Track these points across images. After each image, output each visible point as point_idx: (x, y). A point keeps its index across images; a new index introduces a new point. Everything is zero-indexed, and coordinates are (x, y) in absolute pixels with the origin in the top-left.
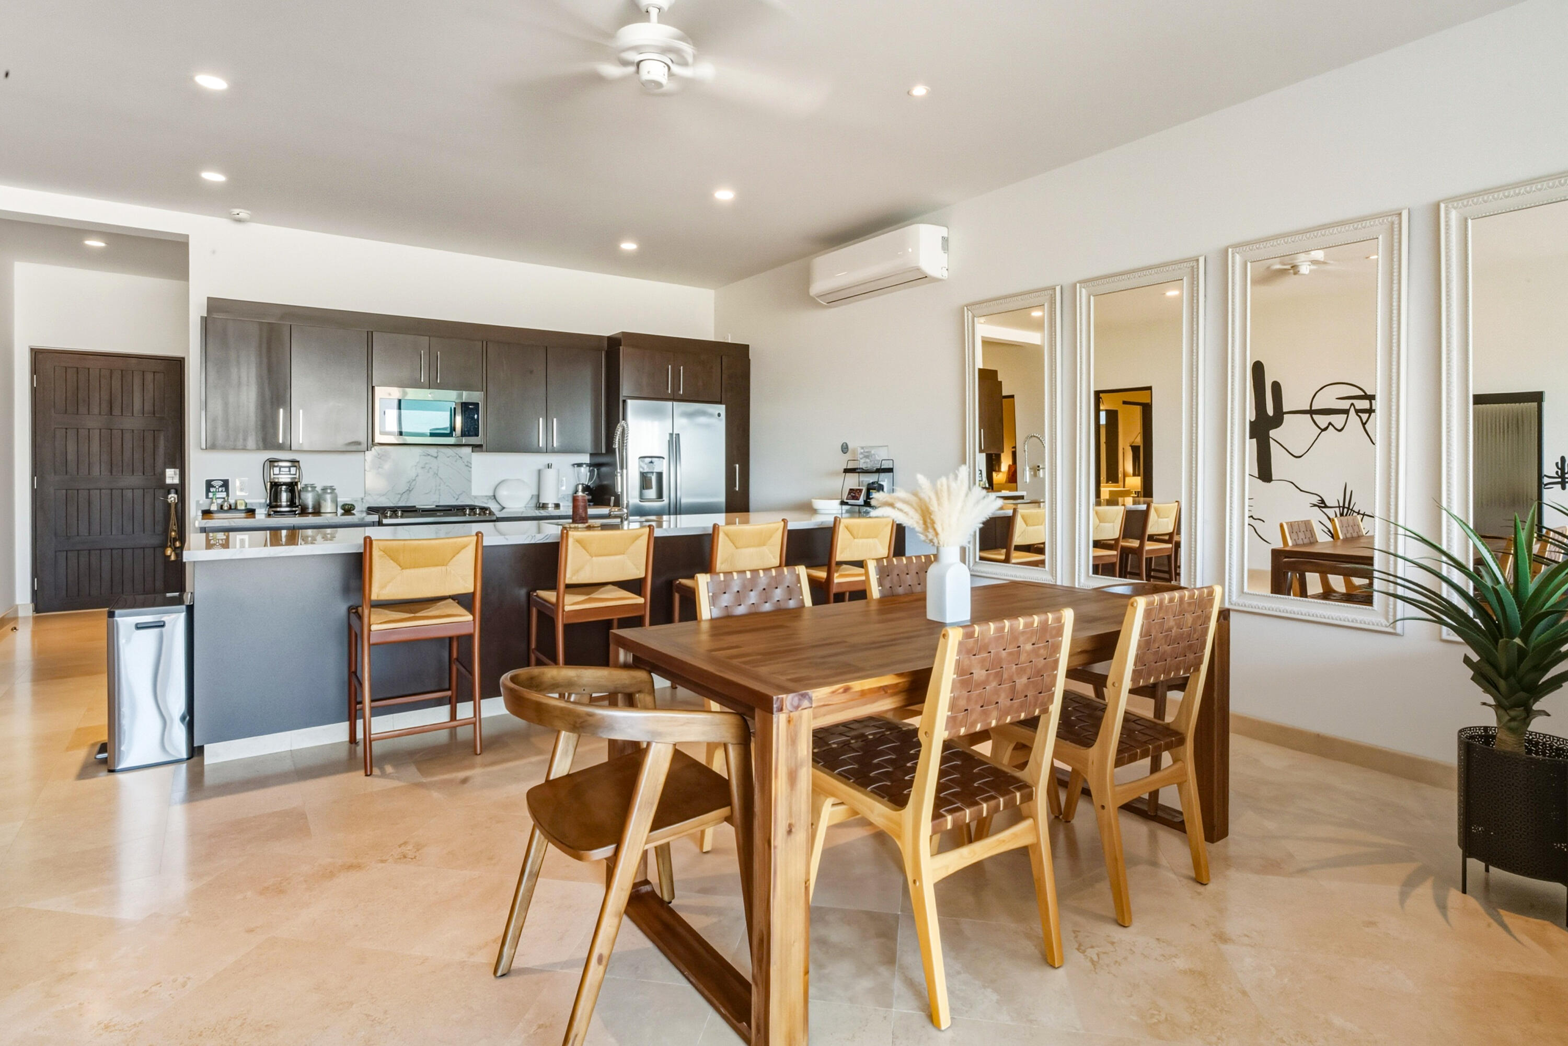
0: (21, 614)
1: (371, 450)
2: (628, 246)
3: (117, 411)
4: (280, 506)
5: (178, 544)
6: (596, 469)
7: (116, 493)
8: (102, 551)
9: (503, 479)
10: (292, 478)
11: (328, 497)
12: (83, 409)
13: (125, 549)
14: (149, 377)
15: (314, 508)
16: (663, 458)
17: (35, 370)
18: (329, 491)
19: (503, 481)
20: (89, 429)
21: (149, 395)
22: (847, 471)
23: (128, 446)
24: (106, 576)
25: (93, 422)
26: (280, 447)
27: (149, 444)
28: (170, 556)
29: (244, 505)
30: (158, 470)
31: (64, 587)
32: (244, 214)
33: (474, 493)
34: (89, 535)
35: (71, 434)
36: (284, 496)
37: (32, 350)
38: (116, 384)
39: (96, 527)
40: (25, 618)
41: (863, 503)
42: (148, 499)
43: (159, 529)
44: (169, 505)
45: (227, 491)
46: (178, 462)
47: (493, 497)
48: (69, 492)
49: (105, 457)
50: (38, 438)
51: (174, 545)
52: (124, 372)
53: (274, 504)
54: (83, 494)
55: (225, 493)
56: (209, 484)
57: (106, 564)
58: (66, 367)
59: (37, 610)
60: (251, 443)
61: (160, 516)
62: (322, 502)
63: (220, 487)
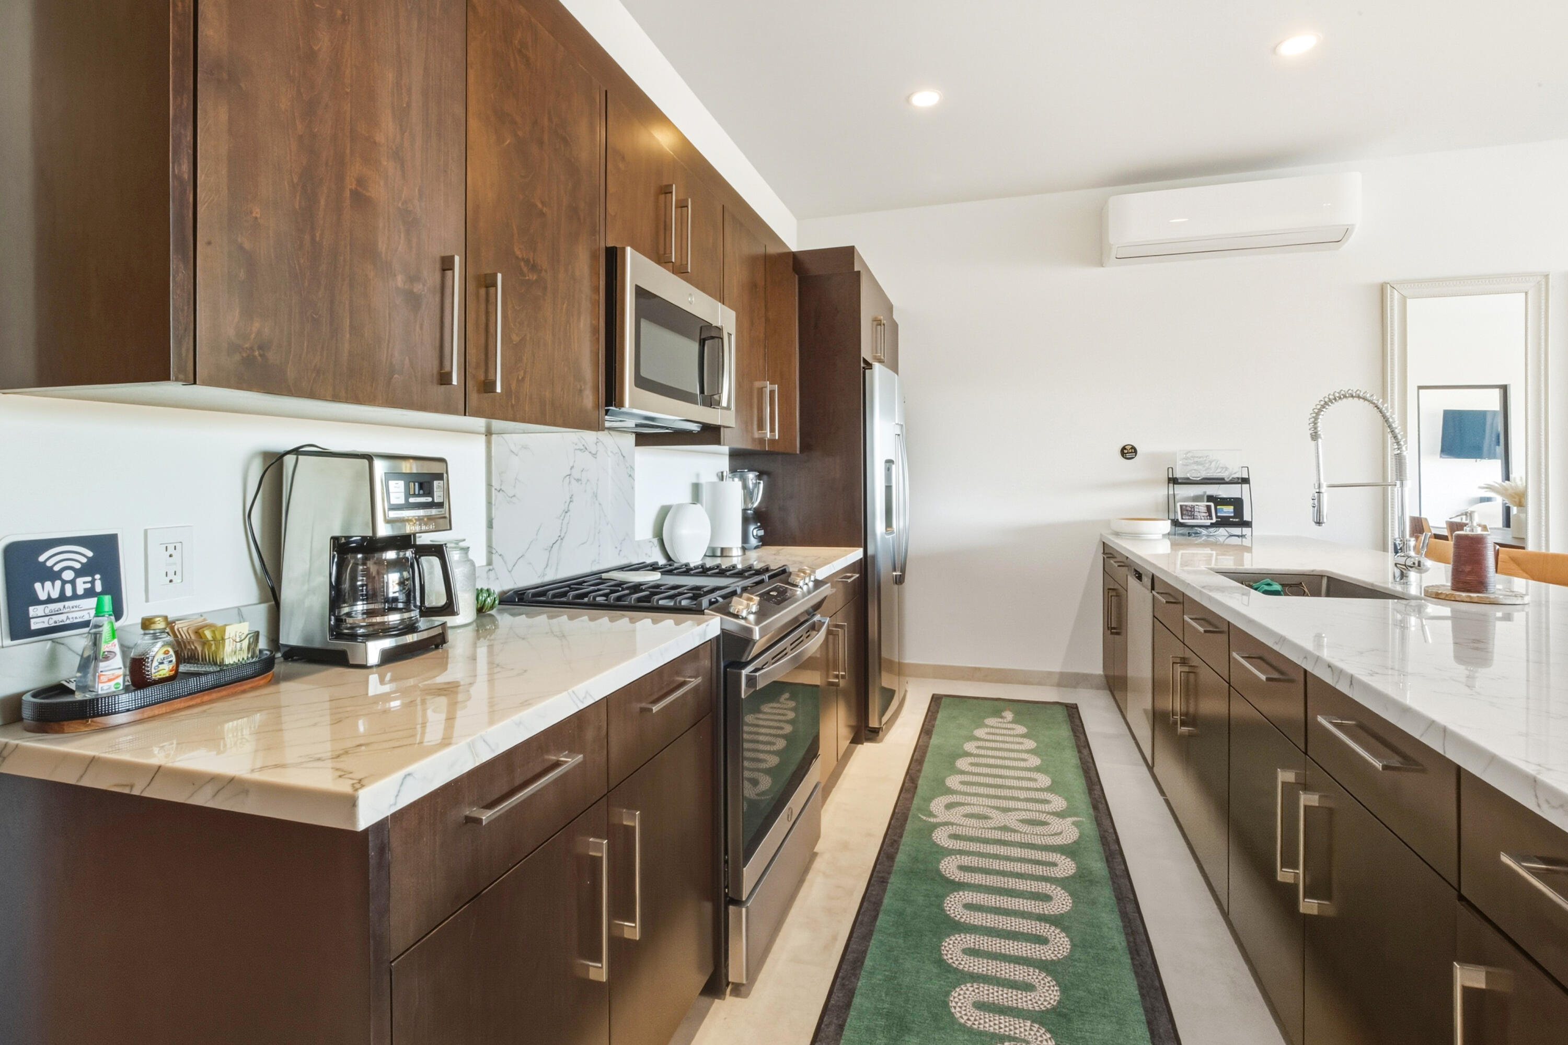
9: (669, 504)
11: (459, 574)
16: (893, 463)
33: (637, 536)
63: (79, 573)
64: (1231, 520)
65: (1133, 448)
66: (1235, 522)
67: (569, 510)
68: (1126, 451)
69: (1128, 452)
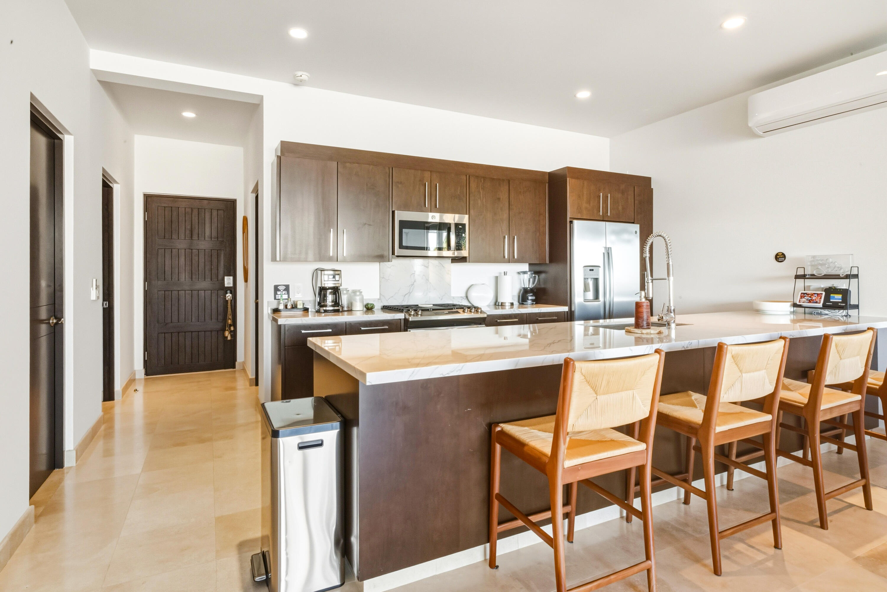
0: (137, 377)
1: (392, 261)
2: (584, 95)
3: (195, 237)
4: (326, 306)
5: (232, 328)
6: (537, 276)
7: (195, 293)
8: (186, 333)
9: (472, 284)
10: (334, 284)
11: (358, 298)
12: (175, 236)
13: (200, 331)
14: (215, 213)
15: (348, 307)
16: (599, 267)
17: (147, 208)
18: (358, 293)
19: (473, 285)
20: (178, 249)
21: (214, 226)
22: (797, 277)
23: (202, 260)
24: (188, 350)
25: (181, 244)
26: (330, 259)
27: (215, 260)
28: (227, 337)
29: (302, 305)
30: (220, 277)
31: (163, 357)
32: (305, 76)
33: (453, 295)
34: (178, 322)
35: (168, 252)
36: (330, 298)
37: (144, 195)
38: (195, 219)
39: (182, 317)
40: (140, 379)
41: (821, 306)
42: (214, 297)
43: (220, 317)
44: (227, 301)
45: (288, 293)
46: (232, 272)
47: (465, 298)
48: (166, 292)
49: (188, 268)
50: (148, 255)
51: (230, 329)
52: (200, 210)
53: (322, 304)
54: (175, 293)
55: (287, 295)
56: (276, 289)
57: (188, 343)
58: (165, 207)
59: (147, 374)
60: (311, 256)
61: (221, 309)
62: (354, 302)
63: (283, 291)
64: (840, 304)
65: (783, 254)
66: (842, 306)
67: (413, 284)
68: (778, 257)
69: (780, 257)
